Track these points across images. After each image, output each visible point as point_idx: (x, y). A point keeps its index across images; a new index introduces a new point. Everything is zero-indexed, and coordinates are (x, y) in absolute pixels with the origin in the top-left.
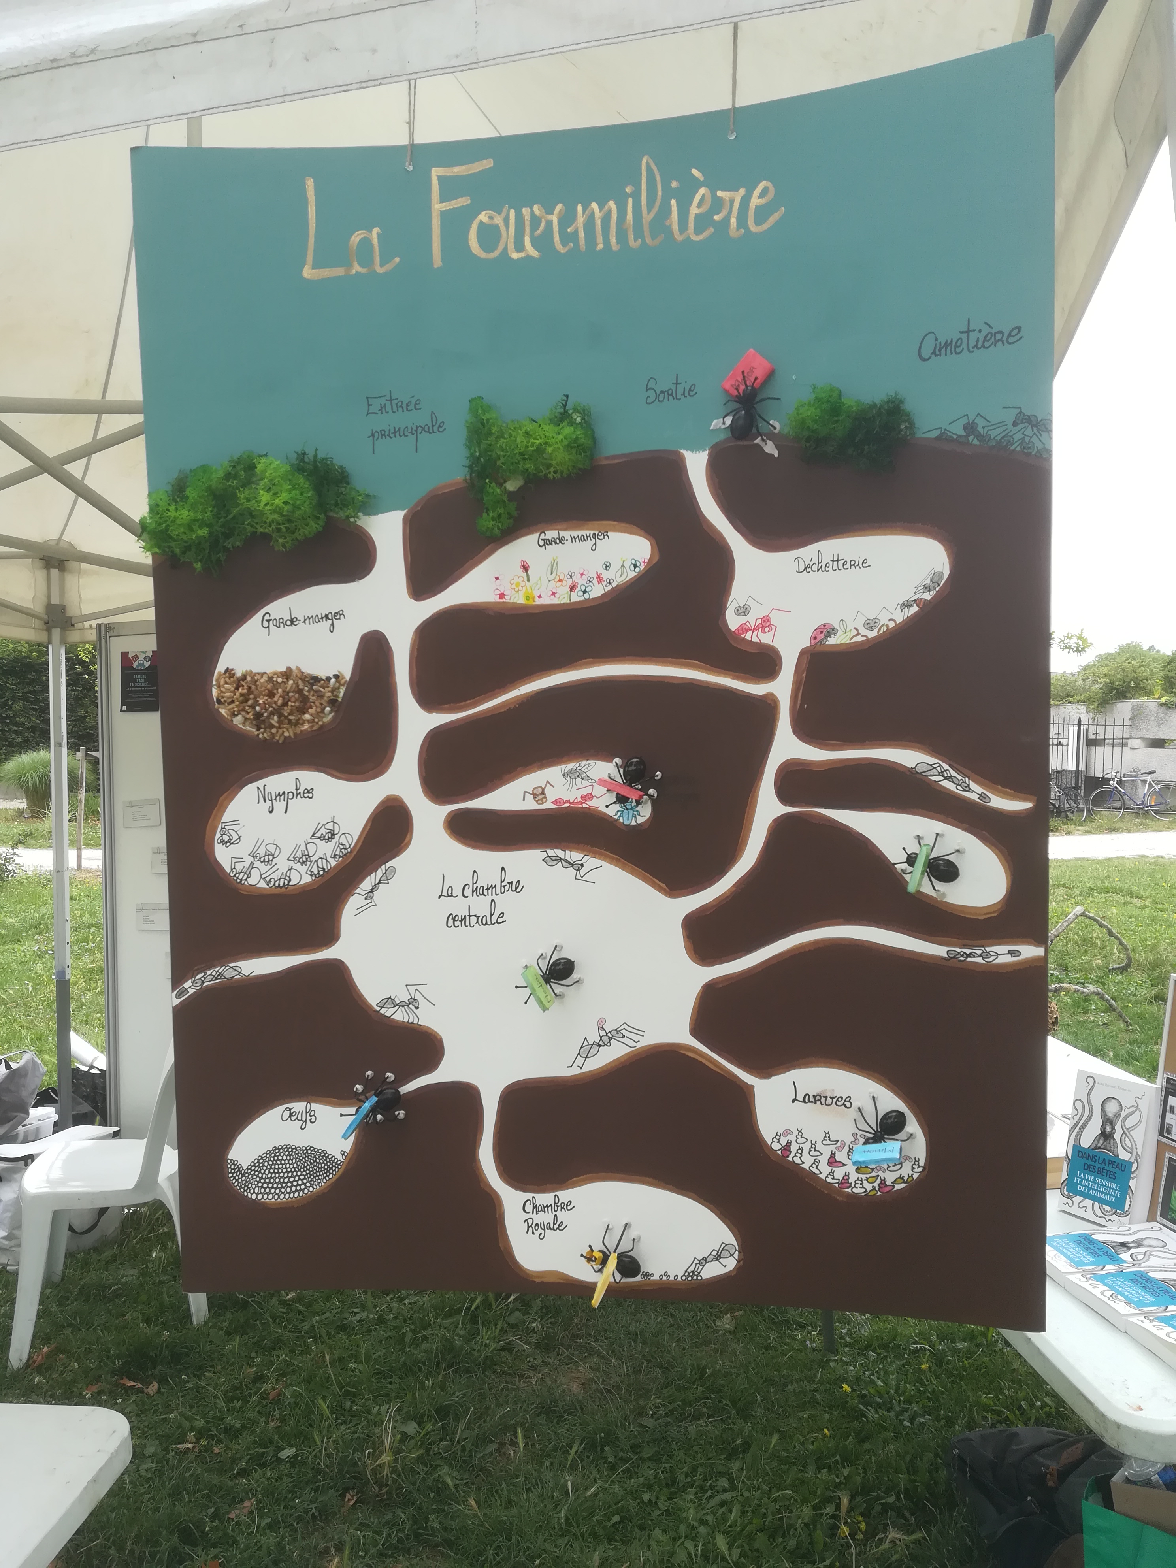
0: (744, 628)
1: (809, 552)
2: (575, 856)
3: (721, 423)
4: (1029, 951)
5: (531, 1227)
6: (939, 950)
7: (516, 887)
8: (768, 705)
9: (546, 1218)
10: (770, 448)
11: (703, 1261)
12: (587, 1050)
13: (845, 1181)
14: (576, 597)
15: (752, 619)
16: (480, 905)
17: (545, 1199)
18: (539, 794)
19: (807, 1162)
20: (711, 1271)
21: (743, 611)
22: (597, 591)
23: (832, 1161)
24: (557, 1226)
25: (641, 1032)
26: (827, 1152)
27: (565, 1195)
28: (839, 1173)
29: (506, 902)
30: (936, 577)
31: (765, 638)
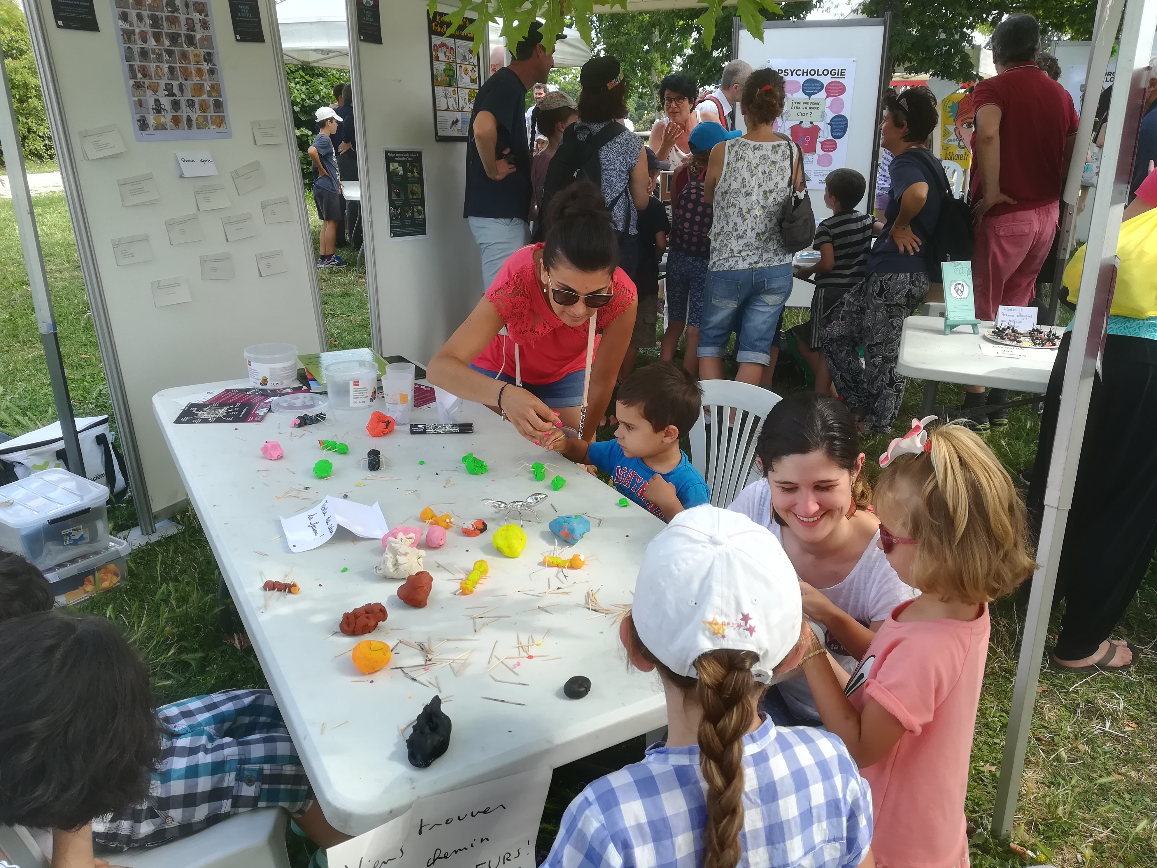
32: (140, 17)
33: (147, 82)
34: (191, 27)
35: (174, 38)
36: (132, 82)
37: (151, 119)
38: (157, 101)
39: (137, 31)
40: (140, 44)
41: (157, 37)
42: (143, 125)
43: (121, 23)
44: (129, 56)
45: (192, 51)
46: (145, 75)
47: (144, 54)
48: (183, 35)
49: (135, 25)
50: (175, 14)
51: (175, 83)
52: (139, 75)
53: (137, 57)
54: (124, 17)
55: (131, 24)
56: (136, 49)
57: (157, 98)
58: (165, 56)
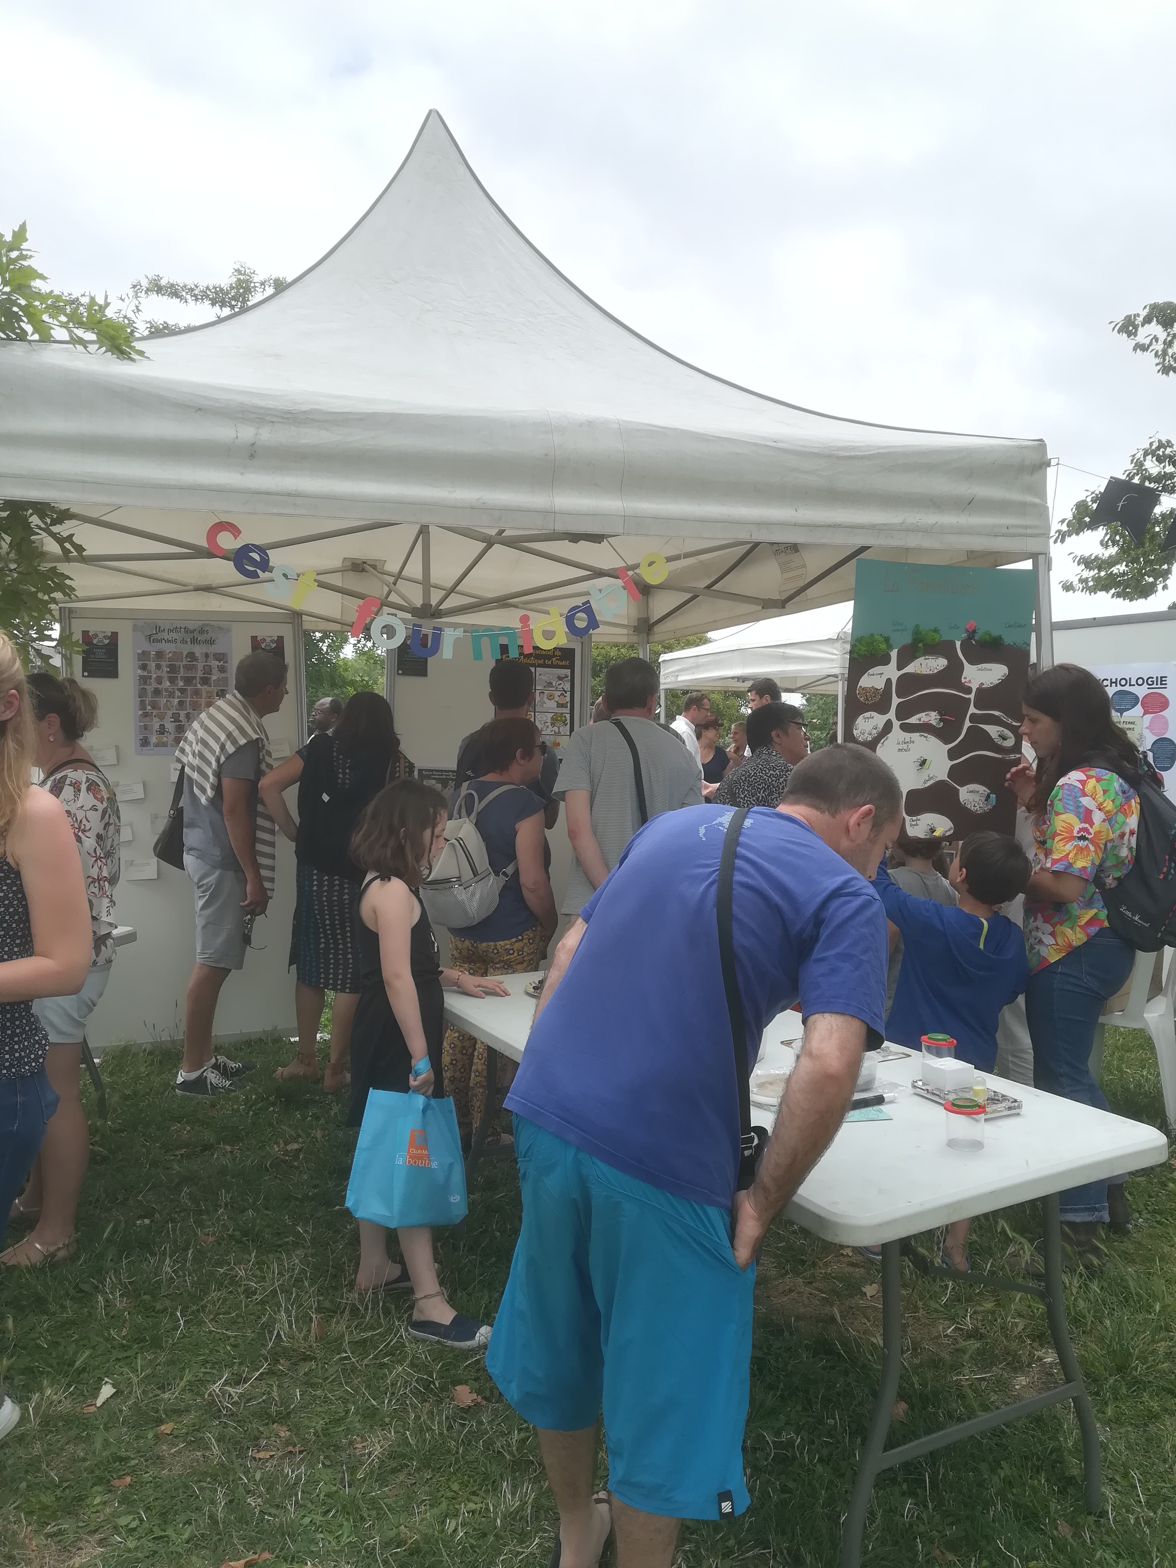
0: (965, 682)
1: (980, 666)
2: (926, 735)
3: (964, 635)
4: (1018, 756)
5: (911, 825)
6: (1000, 756)
7: (913, 742)
8: (969, 699)
9: (914, 823)
10: (974, 642)
11: (946, 832)
12: (925, 782)
13: (977, 810)
14: (931, 672)
15: (967, 680)
16: (905, 746)
17: (914, 818)
18: (920, 720)
19: (969, 806)
20: (948, 834)
21: (965, 678)
22: (936, 671)
23: (974, 806)
24: (917, 825)
25: (937, 777)
26: (973, 803)
27: (919, 817)
28: (975, 808)
29: (910, 745)
30: (1005, 674)
31: (969, 685)
32: (158, 667)
33: (155, 712)
34: (208, 670)
35: (188, 681)
36: (141, 712)
37: (154, 739)
38: (162, 726)
39: (154, 676)
40: (155, 685)
41: (172, 680)
42: (145, 742)
43: (139, 672)
44: (142, 693)
45: (205, 689)
46: (153, 707)
47: (157, 692)
48: (198, 678)
49: (153, 672)
50: (194, 663)
51: (182, 713)
52: (149, 707)
53: (150, 694)
54: (144, 667)
55: (149, 672)
56: (150, 689)
57: (162, 723)
58: (178, 693)
